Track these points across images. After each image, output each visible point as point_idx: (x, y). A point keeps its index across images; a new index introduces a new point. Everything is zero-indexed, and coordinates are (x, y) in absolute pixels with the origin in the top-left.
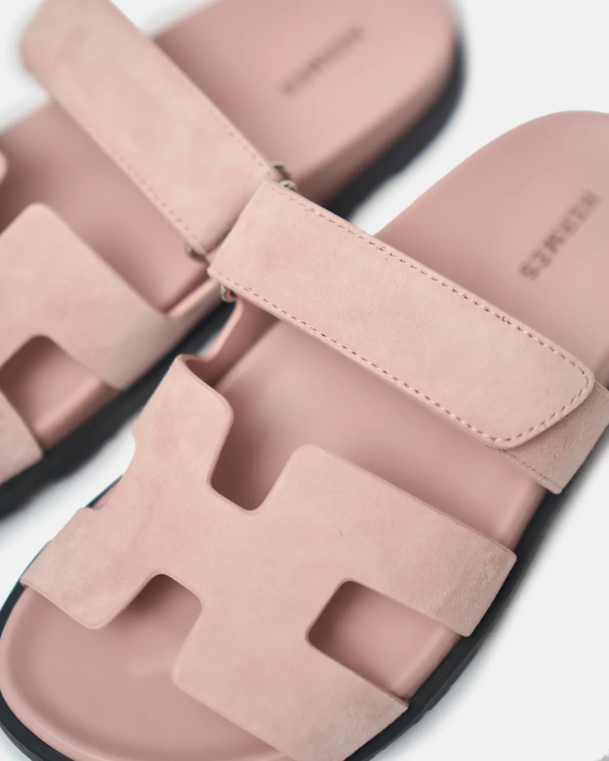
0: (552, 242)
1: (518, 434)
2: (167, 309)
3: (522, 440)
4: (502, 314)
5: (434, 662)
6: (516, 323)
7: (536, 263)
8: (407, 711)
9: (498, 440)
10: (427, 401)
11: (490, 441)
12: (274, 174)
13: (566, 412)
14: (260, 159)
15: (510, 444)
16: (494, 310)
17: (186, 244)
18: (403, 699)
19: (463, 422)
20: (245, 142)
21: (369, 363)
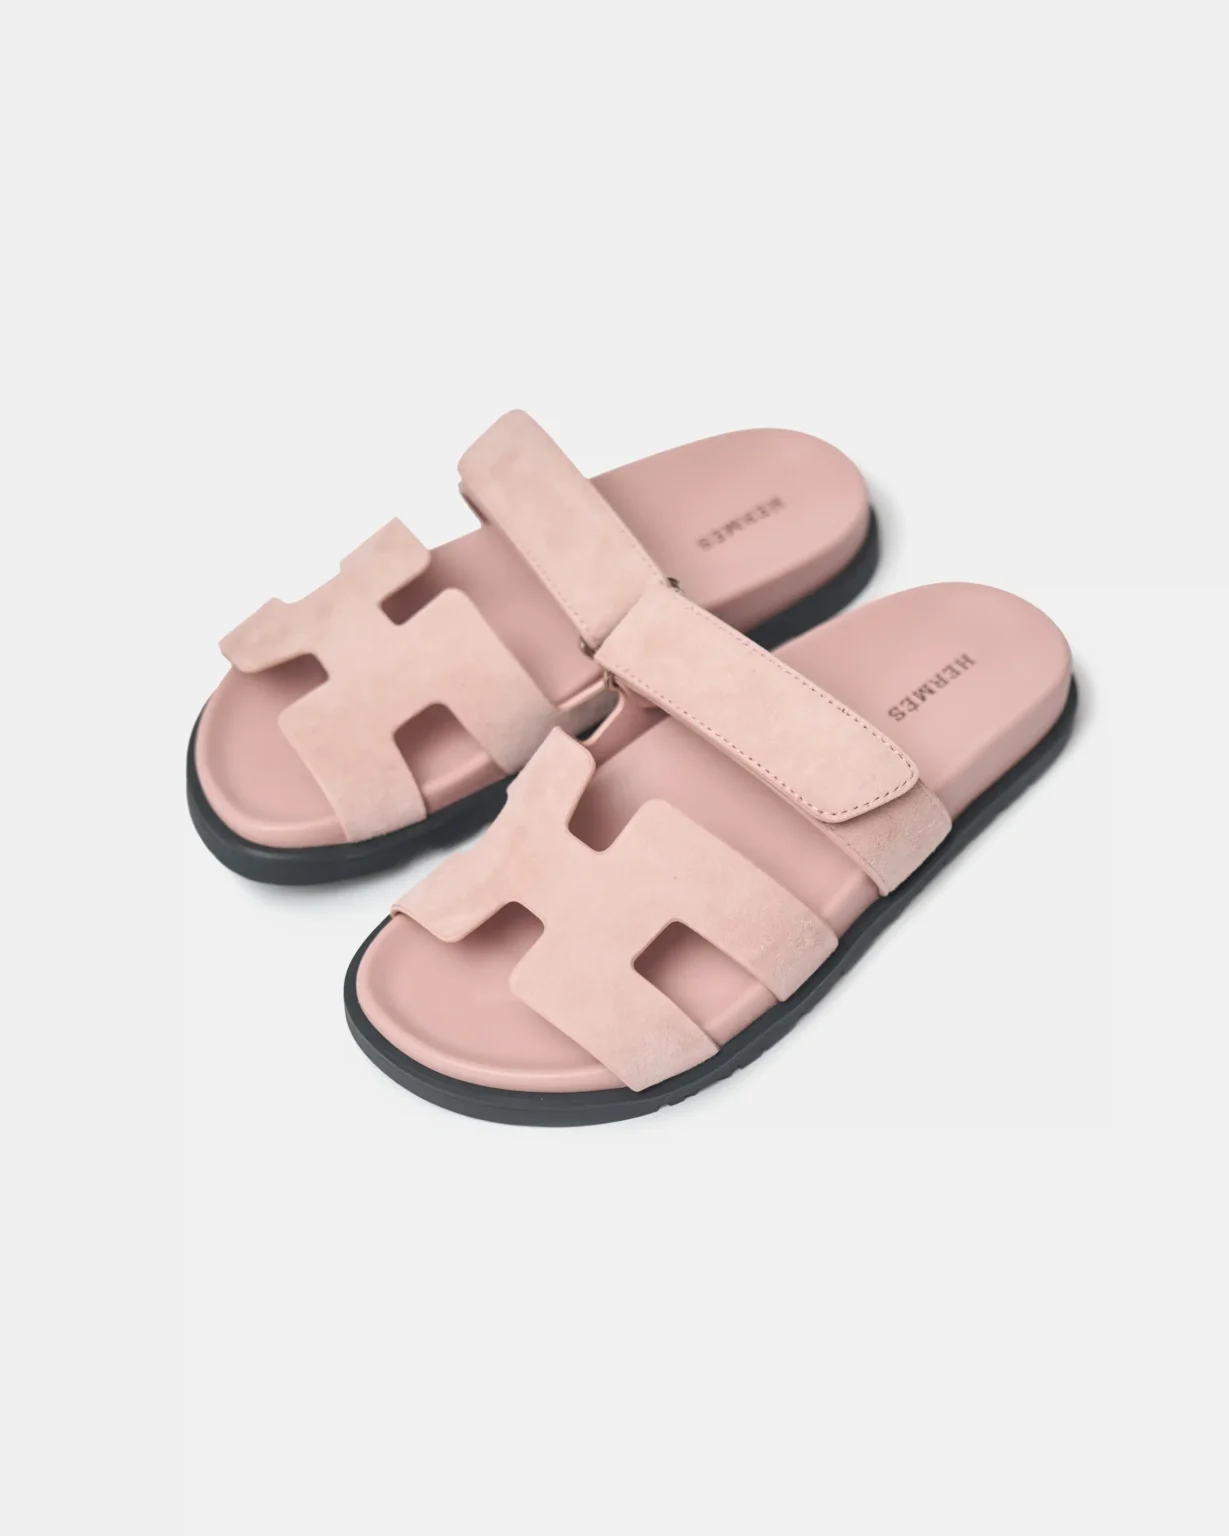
0: (923, 692)
1: (843, 810)
2: (557, 703)
3: (846, 817)
4: (843, 707)
5: (748, 1019)
6: (854, 715)
7: (904, 708)
8: (717, 1055)
9: (826, 813)
10: (767, 774)
11: (818, 813)
12: (665, 582)
13: (889, 798)
14: (655, 568)
15: (836, 819)
16: (837, 703)
17: (582, 639)
18: (717, 1044)
19: (796, 795)
20: (644, 554)
21: (722, 738)
